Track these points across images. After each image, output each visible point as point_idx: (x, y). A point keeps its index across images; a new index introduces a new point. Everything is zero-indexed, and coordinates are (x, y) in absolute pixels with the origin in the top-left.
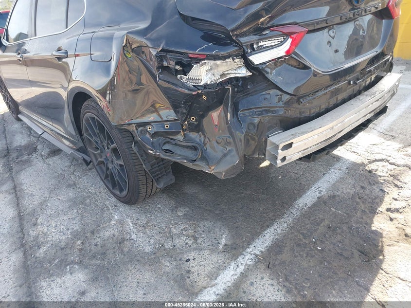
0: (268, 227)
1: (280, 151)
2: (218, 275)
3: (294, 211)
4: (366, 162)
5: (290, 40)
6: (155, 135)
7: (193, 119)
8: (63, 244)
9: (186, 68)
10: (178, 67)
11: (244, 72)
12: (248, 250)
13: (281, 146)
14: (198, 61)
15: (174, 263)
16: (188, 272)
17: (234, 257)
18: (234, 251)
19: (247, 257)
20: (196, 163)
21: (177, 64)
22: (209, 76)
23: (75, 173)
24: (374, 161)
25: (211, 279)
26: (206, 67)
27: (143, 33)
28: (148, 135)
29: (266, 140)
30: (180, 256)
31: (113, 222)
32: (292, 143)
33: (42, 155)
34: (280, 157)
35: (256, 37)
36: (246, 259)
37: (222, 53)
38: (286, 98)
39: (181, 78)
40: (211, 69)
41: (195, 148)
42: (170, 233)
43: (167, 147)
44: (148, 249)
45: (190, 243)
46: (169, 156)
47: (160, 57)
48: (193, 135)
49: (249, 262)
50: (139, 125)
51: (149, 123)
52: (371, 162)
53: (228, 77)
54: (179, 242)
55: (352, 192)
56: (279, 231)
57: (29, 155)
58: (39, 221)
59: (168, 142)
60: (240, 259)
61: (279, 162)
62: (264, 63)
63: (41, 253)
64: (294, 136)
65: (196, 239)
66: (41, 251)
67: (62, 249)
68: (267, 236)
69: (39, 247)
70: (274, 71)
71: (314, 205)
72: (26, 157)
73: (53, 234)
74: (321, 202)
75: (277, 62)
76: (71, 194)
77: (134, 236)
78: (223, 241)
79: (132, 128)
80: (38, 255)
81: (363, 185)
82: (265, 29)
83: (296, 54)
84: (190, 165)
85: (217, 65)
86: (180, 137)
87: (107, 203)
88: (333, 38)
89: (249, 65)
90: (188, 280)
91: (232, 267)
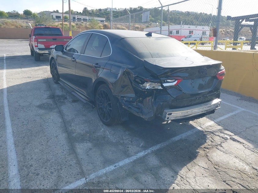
0: (159, 144)
1: (167, 115)
2: (138, 153)
3: (170, 141)
4: (204, 131)
5: (177, 81)
6: (126, 101)
7: (141, 99)
8: (82, 134)
9: (143, 83)
10: (140, 82)
11: (160, 88)
12: (150, 149)
13: (168, 113)
14: (147, 82)
15: (123, 147)
16: (128, 150)
17: (145, 150)
18: (145, 148)
19: (149, 150)
20: (139, 113)
21: (140, 81)
22: (149, 86)
23: (85, 111)
24: (207, 132)
25: (135, 154)
26: (149, 84)
27: (131, 69)
28: (124, 101)
29: (163, 111)
30: (126, 145)
31: (101, 131)
32: (172, 113)
33: (69, 101)
34: (167, 117)
35: (166, 79)
36: (149, 151)
37: (154, 81)
38: (172, 99)
39: (140, 85)
40: (150, 84)
41: (139, 109)
42: (122, 138)
43: (129, 106)
44: (114, 141)
45: (129, 143)
46: (130, 109)
47: (135, 78)
48: (139, 104)
49: (150, 152)
50: (122, 97)
51: (125, 97)
52: (206, 132)
53: (155, 88)
54: (126, 142)
55: (194, 140)
56: (163, 145)
57: (64, 100)
58: (72, 125)
59: (130, 105)
60: (147, 151)
61: (166, 119)
62: (167, 86)
63: (74, 135)
64: (173, 111)
65: (132, 142)
66: (74, 134)
67: (82, 135)
68: (158, 146)
69: (73, 134)
70: (170, 90)
71: (178, 141)
72: (62, 100)
73: (78, 130)
74: (181, 141)
75: (171, 87)
76: (84, 118)
77: (109, 137)
78: (142, 144)
79: (119, 98)
80: (73, 135)
81: (199, 138)
82: (169, 77)
83: (178, 86)
84: (136, 114)
85: (152, 84)
86: (135, 104)
87: (99, 124)
88: (193, 83)
89: (162, 86)
90: (127, 153)
91: (143, 152)
